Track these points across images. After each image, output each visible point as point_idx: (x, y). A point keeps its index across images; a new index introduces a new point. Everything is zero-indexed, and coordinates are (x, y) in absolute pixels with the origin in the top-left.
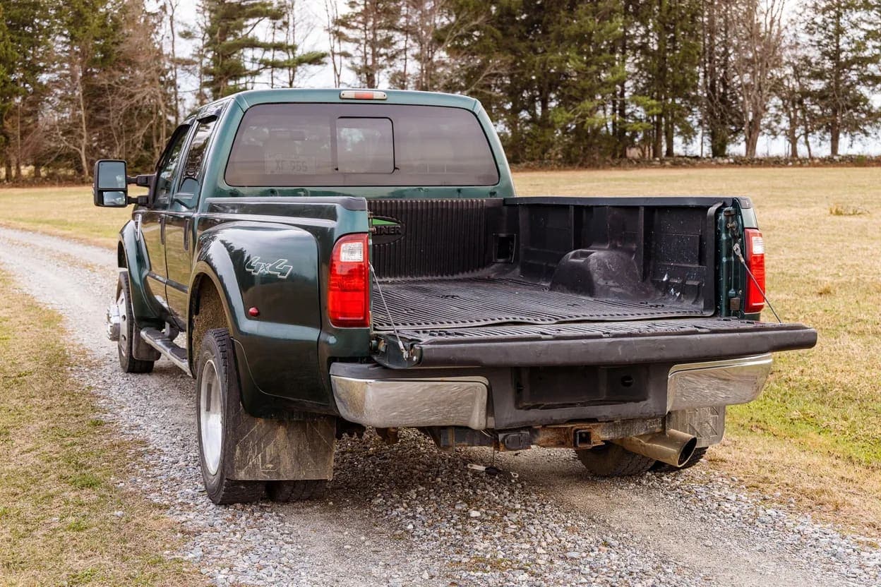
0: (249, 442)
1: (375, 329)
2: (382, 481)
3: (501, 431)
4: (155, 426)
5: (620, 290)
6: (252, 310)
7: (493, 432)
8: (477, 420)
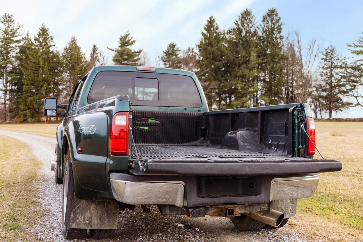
0: (77, 210)
1: (132, 158)
2: (144, 230)
3: (191, 208)
4: (57, 204)
5: (250, 147)
6: (79, 149)
7: (187, 208)
8: (179, 202)
